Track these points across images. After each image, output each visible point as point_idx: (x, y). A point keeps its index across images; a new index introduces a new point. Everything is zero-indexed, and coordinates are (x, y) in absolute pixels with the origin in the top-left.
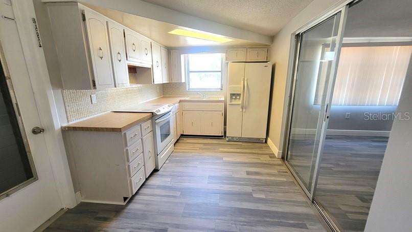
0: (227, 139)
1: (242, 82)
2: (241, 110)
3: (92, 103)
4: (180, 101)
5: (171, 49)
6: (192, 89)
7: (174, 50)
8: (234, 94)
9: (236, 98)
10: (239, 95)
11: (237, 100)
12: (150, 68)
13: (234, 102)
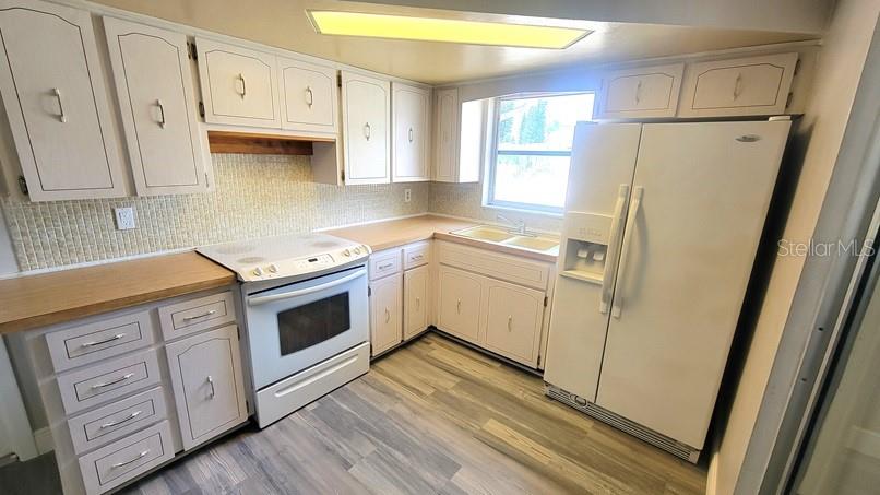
0: (546, 390)
1: (620, 201)
2: (602, 307)
3: (117, 228)
4: (434, 237)
5: (442, 89)
6: (501, 203)
7: (447, 92)
8: (586, 245)
9: (590, 260)
10: (603, 248)
11: (597, 267)
12: (332, 144)
13: (584, 272)
